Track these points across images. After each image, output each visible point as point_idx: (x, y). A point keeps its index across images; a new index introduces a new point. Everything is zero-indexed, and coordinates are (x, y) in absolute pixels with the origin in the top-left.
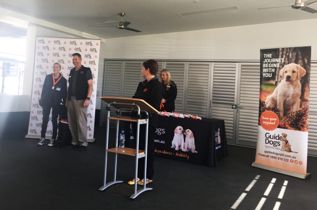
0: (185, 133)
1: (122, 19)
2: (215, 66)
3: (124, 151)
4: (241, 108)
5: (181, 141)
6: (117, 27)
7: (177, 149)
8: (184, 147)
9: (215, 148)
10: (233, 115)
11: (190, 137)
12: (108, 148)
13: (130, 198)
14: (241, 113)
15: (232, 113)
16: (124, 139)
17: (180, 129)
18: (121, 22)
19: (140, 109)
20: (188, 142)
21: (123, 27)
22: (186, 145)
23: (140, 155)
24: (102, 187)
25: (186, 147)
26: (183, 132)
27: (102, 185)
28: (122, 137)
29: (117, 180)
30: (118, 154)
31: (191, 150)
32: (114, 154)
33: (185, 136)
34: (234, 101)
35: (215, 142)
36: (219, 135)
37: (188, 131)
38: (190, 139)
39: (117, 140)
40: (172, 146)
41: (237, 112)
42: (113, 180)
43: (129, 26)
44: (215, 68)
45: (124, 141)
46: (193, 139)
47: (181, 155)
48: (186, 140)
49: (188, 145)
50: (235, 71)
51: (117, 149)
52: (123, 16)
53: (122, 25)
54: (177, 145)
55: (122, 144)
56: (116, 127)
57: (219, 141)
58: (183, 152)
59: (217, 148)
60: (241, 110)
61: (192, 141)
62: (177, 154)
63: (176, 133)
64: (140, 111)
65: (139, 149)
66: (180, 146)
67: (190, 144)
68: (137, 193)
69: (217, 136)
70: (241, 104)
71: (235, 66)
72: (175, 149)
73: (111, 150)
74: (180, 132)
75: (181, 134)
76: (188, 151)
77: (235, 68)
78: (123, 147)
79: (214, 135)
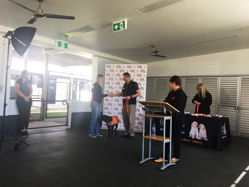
0: (199, 127)
1: (153, 49)
2: (222, 79)
3: (155, 138)
4: (242, 109)
5: (196, 132)
6: (150, 54)
7: (193, 137)
8: (199, 137)
9: (221, 138)
10: (236, 114)
11: (203, 130)
12: (145, 136)
13: (160, 169)
14: (241, 113)
15: (235, 113)
16: (155, 129)
17: (195, 124)
18: (153, 51)
19: (166, 109)
20: (202, 133)
21: (154, 54)
22: (200, 135)
23: (166, 141)
24: (141, 161)
25: (200, 136)
26: (198, 126)
27: (141, 160)
28: (154, 128)
29: (151, 157)
30: (151, 139)
31: (204, 138)
32: (149, 139)
33: (199, 129)
34: (236, 104)
35: (221, 133)
36: (224, 128)
37: (202, 125)
38: (203, 131)
39: (151, 130)
40: (189, 135)
41: (239, 112)
42: (148, 157)
43: (158, 54)
44: (222, 81)
45: (155, 131)
46: (205, 131)
47: (197, 142)
48: (200, 132)
49: (201, 135)
50: (237, 82)
51: (150, 136)
52: (153, 47)
53: (153, 53)
54: (193, 135)
55: (154, 133)
56: (149, 122)
57: (225, 133)
58: (198, 140)
59: (223, 137)
60: (242, 111)
61: (204, 132)
62: (193, 141)
63: (193, 126)
64: (166, 111)
65: (165, 137)
66: (195, 136)
67: (203, 135)
68: (165, 166)
69: (224, 129)
70: (242, 106)
71: (236, 79)
72: (192, 137)
73: (147, 137)
74: (195, 126)
75: (196, 127)
76: (201, 139)
77: (237, 80)
78: (155, 135)
79: (221, 128)
